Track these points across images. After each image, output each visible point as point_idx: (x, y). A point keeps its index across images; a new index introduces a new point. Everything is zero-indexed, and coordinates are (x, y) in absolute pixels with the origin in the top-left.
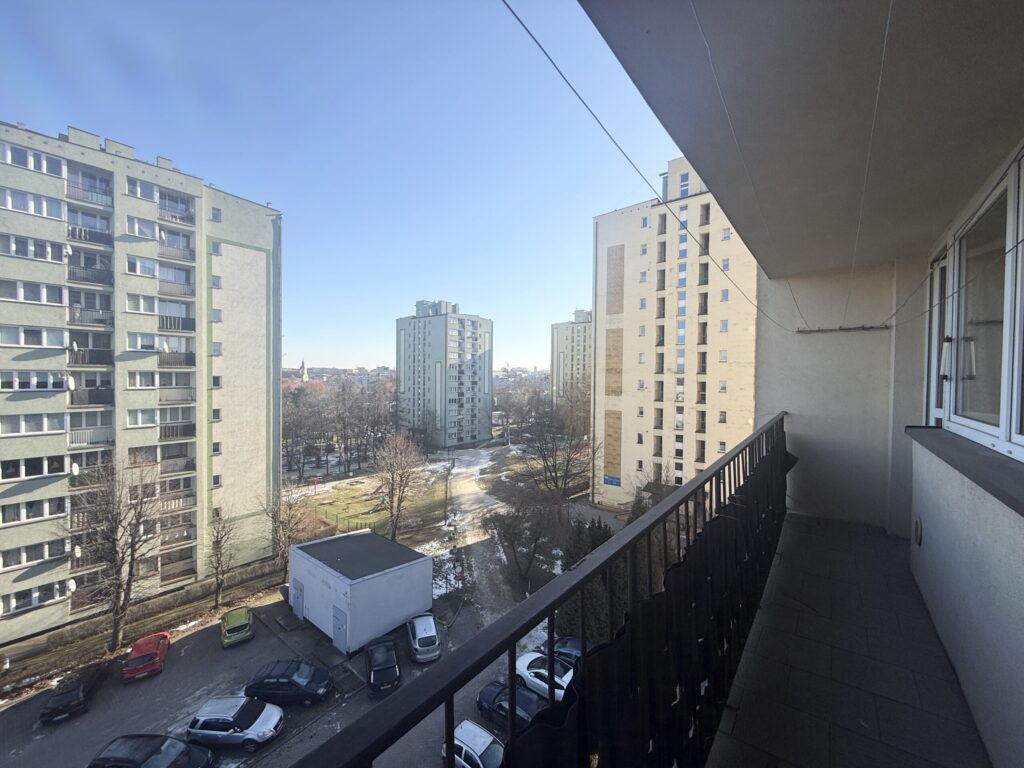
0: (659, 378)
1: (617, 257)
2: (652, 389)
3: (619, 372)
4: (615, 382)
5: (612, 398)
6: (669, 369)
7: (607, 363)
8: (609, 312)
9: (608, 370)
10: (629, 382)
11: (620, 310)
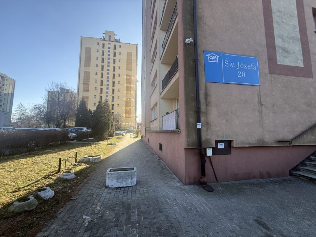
0: (101, 87)
1: (88, 51)
2: (99, 90)
3: (88, 85)
4: (87, 87)
5: (85, 93)
6: (104, 85)
7: (84, 82)
8: (85, 66)
9: (84, 84)
10: (91, 88)
11: (89, 66)
